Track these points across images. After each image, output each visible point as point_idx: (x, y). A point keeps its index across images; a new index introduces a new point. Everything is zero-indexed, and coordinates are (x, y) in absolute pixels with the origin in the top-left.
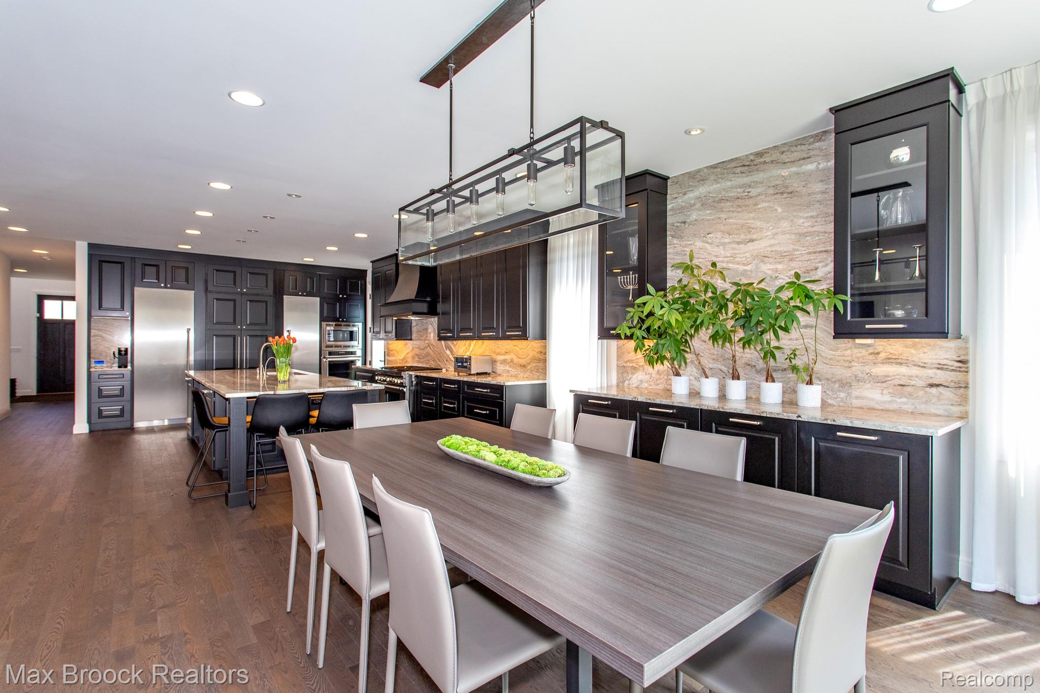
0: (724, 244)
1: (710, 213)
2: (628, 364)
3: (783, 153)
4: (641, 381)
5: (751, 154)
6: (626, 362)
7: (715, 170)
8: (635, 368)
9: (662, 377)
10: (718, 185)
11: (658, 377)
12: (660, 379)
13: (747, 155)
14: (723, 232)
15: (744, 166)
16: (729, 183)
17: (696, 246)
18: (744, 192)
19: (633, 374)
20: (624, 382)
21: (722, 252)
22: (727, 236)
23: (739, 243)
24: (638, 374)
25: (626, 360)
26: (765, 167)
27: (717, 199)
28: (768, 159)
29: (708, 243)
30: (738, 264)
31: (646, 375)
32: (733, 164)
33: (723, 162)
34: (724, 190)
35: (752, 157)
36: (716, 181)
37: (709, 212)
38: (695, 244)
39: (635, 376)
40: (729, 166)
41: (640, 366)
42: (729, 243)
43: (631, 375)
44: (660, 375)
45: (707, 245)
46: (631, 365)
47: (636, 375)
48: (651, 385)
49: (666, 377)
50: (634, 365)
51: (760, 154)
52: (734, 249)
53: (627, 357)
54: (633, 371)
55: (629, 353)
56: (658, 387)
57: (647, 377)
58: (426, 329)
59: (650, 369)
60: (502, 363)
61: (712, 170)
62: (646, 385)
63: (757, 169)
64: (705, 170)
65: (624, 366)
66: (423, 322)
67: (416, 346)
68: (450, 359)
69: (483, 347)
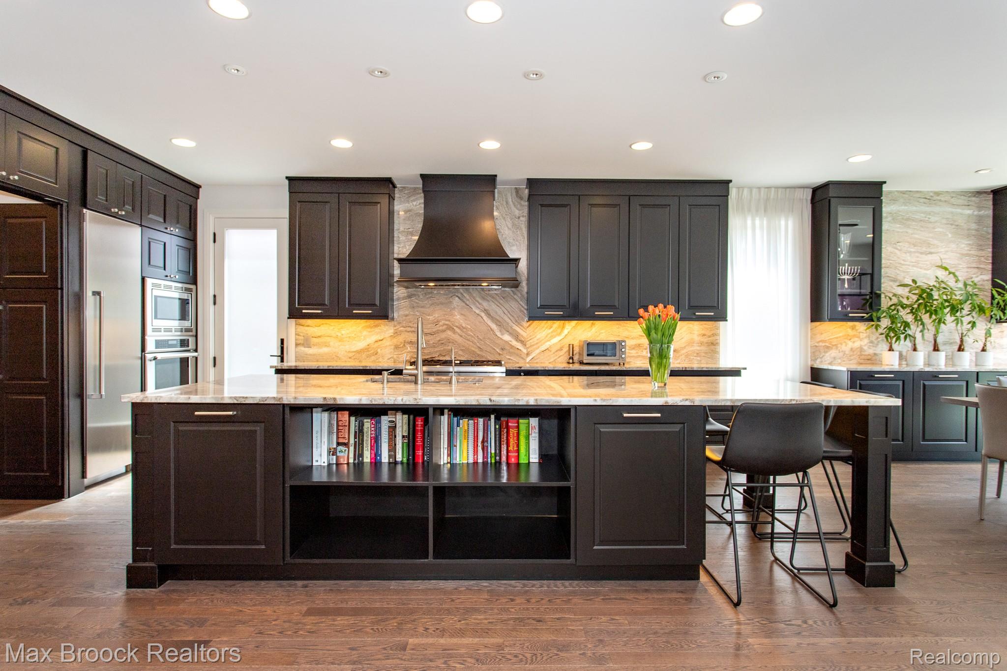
0: (910, 252)
1: (900, 227)
2: (821, 344)
3: (952, 197)
4: (835, 358)
5: (931, 192)
6: (820, 342)
7: (904, 195)
8: (828, 347)
9: (855, 353)
10: (906, 208)
11: (852, 353)
12: (853, 355)
13: (928, 192)
14: (910, 243)
15: (926, 198)
16: (914, 208)
17: (887, 250)
18: (926, 217)
19: (825, 352)
20: (816, 359)
21: (909, 258)
22: (912, 246)
23: (922, 253)
24: (831, 352)
25: (818, 340)
26: (940, 203)
27: (905, 218)
28: (943, 199)
29: (897, 249)
30: (921, 268)
31: (839, 352)
32: (918, 195)
33: (910, 191)
34: (911, 212)
35: (932, 194)
36: (905, 204)
37: (898, 226)
38: (887, 248)
39: (827, 354)
40: (915, 195)
41: (833, 345)
42: (914, 252)
43: (824, 354)
44: (853, 352)
45: (896, 251)
46: (824, 344)
47: (829, 353)
48: (844, 361)
49: (859, 353)
50: (827, 344)
51: (938, 194)
52: (918, 257)
53: (819, 338)
54: (826, 350)
55: (822, 334)
56: (851, 362)
57: (841, 354)
58: (442, 304)
59: (844, 348)
60: (634, 349)
61: (901, 194)
62: (839, 361)
63: (935, 204)
64: (896, 193)
65: (816, 346)
66: (431, 293)
67: (409, 329)
68: (512, 347)
69: (594, 329)
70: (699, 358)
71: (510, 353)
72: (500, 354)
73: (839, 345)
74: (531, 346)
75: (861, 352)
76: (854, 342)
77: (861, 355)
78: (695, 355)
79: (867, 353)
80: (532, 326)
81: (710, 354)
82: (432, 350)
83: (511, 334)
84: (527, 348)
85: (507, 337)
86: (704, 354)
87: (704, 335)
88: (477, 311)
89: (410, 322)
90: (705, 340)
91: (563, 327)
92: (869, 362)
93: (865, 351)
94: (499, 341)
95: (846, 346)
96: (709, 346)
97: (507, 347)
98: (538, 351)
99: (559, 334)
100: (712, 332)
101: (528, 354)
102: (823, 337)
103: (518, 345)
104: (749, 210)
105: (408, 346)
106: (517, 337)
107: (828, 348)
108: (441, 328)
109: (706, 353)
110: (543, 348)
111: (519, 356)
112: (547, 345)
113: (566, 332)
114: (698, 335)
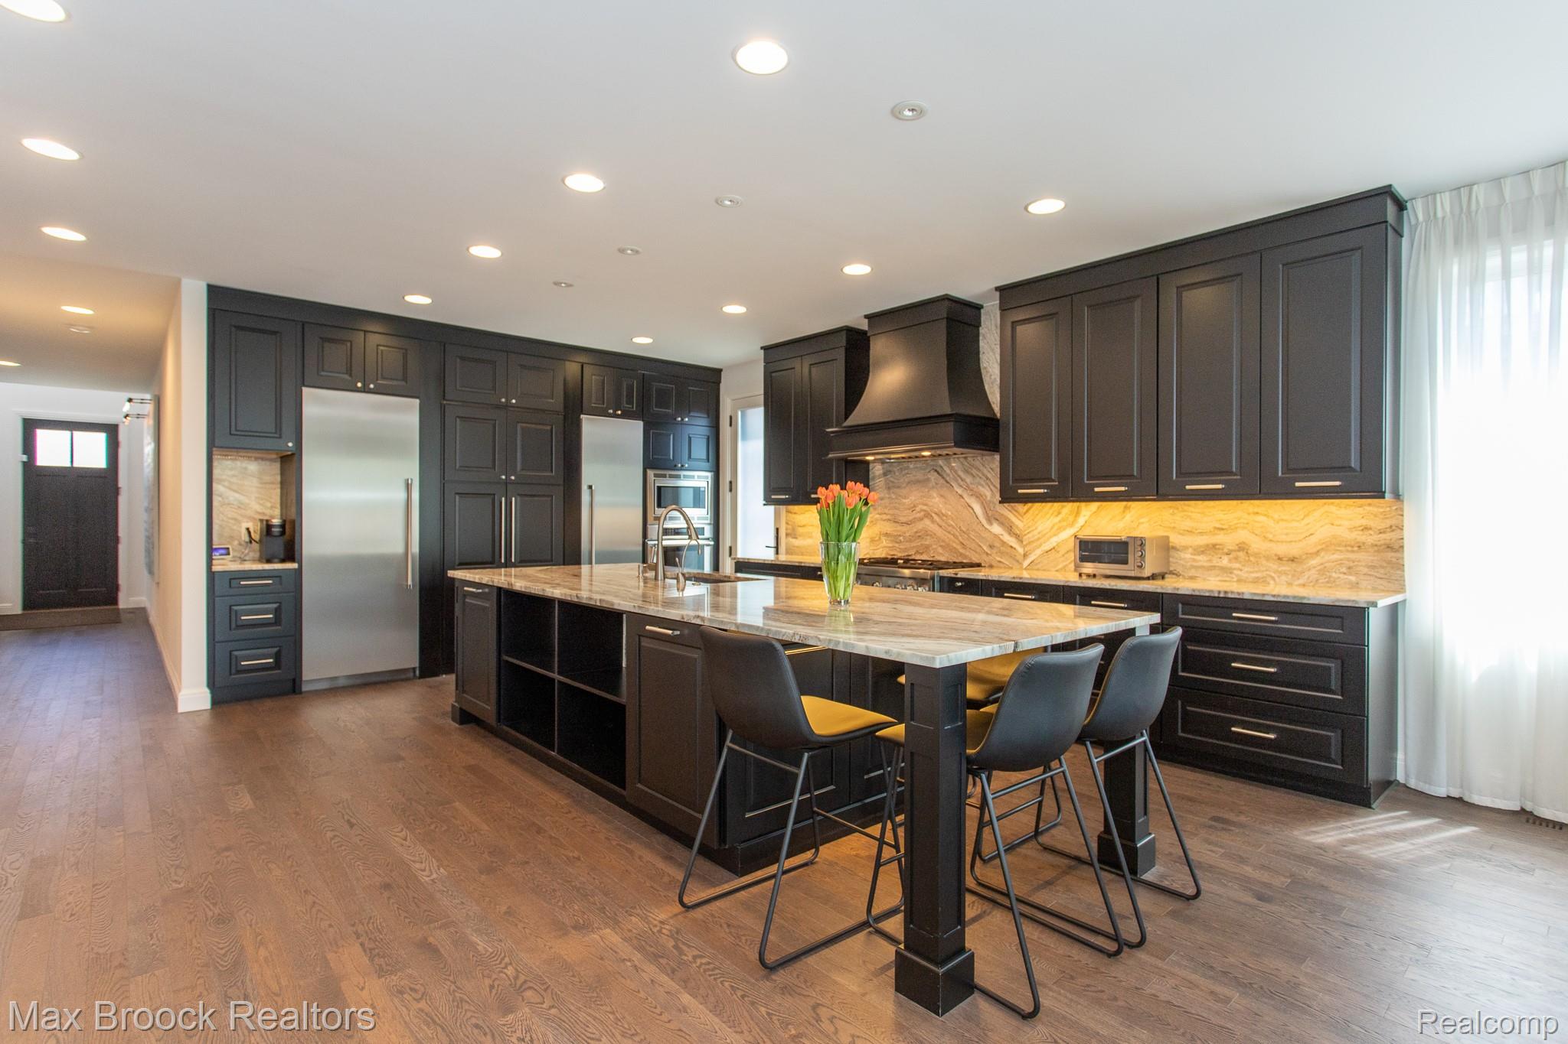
58: (918, 481)
60: (1203, 552)
66: (908, 468)
67: (884, 517)
68: (1004, 543)
69: (1128, 517)
70: (1353, 578)
71: (1002, 553)
72: (987, 554)
74: (1029, 543)
78: (1346, 570)
80: (1031, 512)
81: (1382, 571)
82: (908, 545)
83: (1002, 524)
84: (1024, 547)
85: (996, 529)
86: (1366, 570)
87: (1366, 528)
88: (960, 491)
89: (886, 507)
90: (1370, 539)
91: (1078, 514)
94: (985, 535)
96: (1378, 552)
97: (997, 544)
98: (1038, 552)
99: (1072, 525)
100: (1393, 522)
101: (1025, 556)
103: (1011, 541)
105: (883, 538)
106: (1010, 529)
108: (918, 515)
109: (1373, 567)
110: (1046, 547)
111: (1013, 558)
112: (1053, 542)
113: (1081, 521)
114: (1351, 530)
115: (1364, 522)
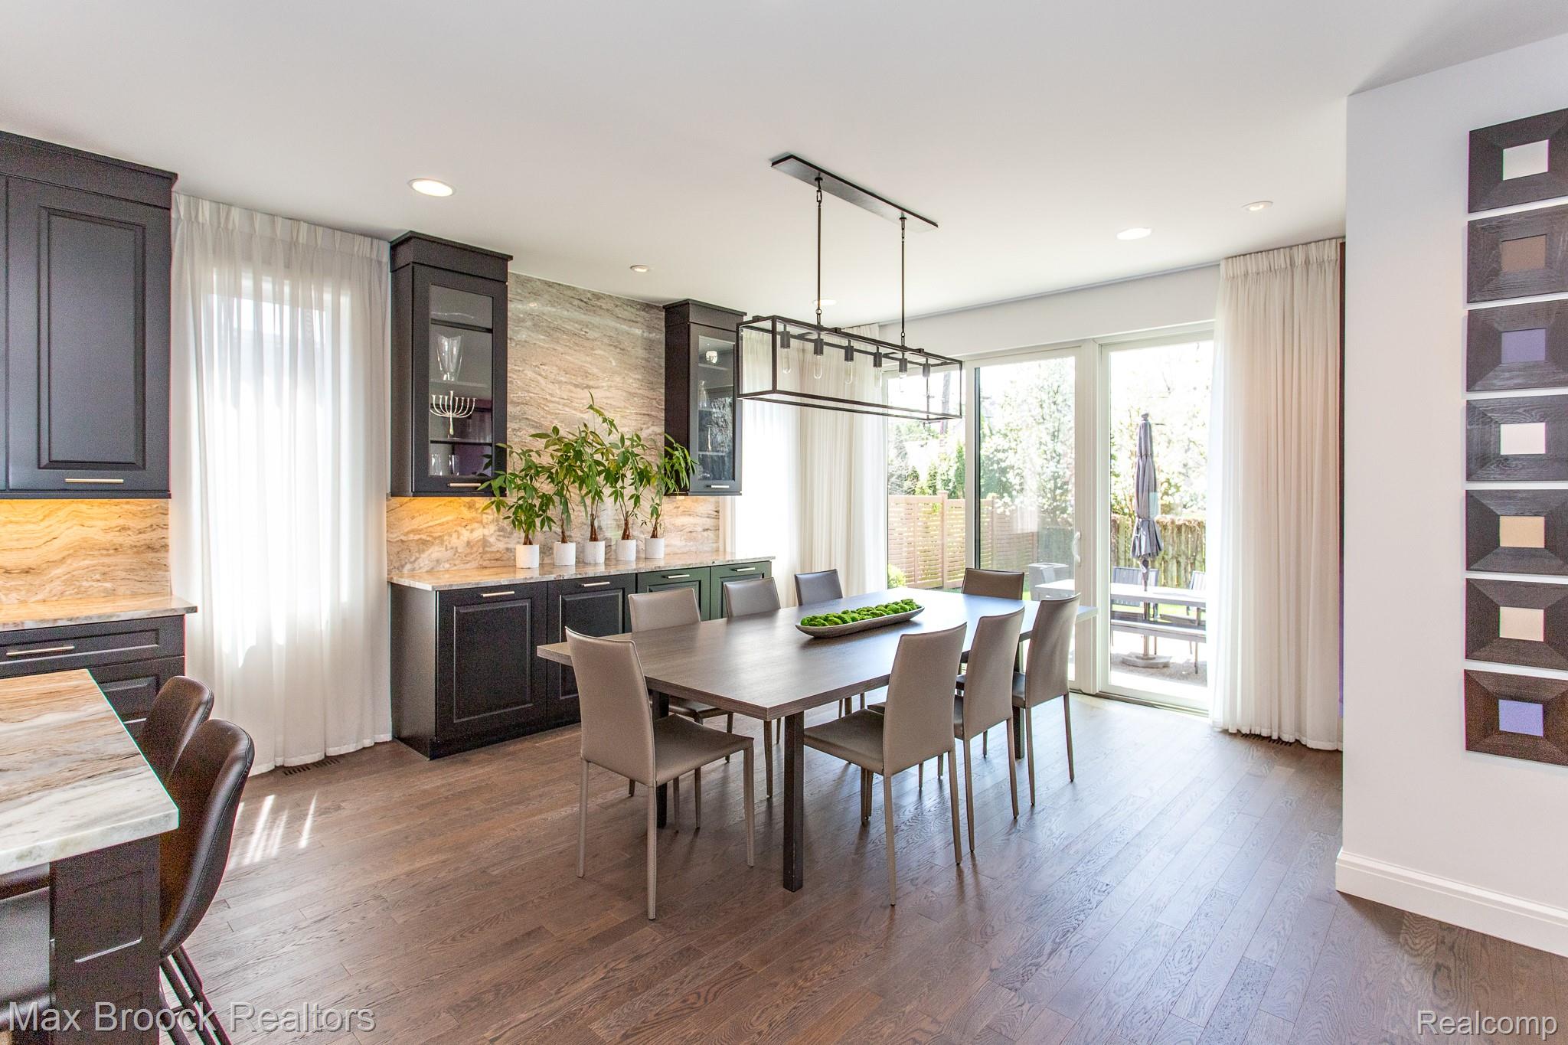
0: (560, 382)
1: (544, 340)
2: (411, 537)
3: (617, 306)
4: (438, 561)
5: (589, 292)
6: (407, 534)
7: (550, 289)
8: (424, 542)
9: (475, 549)
10: (554, 310)
11: (469, 551)
12: (472, 554)
13: (584, 290)
14: (559, 368)
15: (582, 301)
16: (565, 313)
17: (526, 375)
18: (581, 330)
19: (423, 551)
20: (403, 566)
21: (558, 391)
22: (563, 373)
23: (576, 386)
24: (431, 551)
25: (406, 531)
26: (601, 312)
27: (551, 325)
28: (604, 306)
29: (540, 375)
30: (575, 410)
31: (447, 550)
32: (569, 293)
33: (559, 284)
34: (561, 318)
35: (589, 295)
36: (551, 303)
37: (542, 337)
38: (525, 372)
39: (424, 556)
40: (565, 292)
41: (435, 538)
42: (566, 382)
43: (417, 555)
44: (472, 548)
45: (539, 378)
46: (417, 537)
47: (427, 553)
48: (455, 565)
49: (481, 550)
50: (424, 537)
51: (597, 296)
52: (571, 391)
53: (408, 525)
54: (421, 547)
55: (413, 518)
56: (468, 566)
57: (450, 553)
59: (455, 541)
61: (546, 287)
62: (447, 566)
63: (594, 311)
64: (538, 283)
65: (402, 541)
70: (108, 585)
73: (446, 538)
75: (484, 548)
76: (472, 531)
77: (485, 552)
78: (98, 577)
79: (494, 549)
81: (142, 573)
86: (124, 574)
87: (124, 529)
90: (128, 540)
92: (499, 563)
93: (491, 545)
95: (458, 538)
96: (138, 553)
102: (415, 524)
104: (248, 258)
107: (424, 544)
109: (131, 570)
114: (106, 530)
115: (122, 522)
